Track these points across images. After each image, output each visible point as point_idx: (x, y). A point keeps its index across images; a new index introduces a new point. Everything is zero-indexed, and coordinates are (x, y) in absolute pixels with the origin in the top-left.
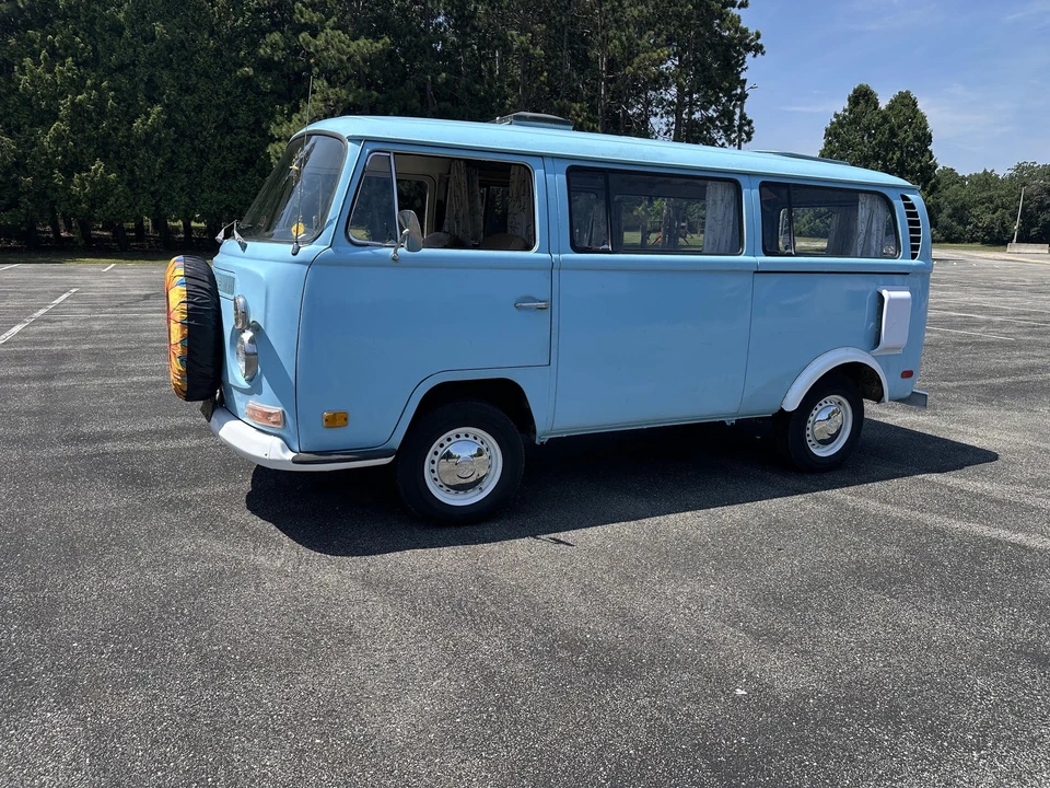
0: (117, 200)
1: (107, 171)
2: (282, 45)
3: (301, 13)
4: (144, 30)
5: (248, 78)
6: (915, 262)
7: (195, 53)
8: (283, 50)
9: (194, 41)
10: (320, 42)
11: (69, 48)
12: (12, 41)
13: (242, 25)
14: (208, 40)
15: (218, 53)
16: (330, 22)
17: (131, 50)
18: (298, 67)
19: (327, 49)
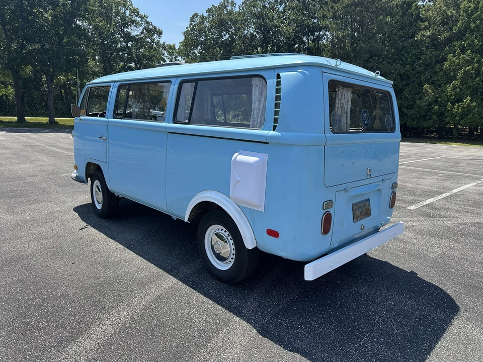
6: (275, 133)
11: (471, 46)
12: (447, 48)
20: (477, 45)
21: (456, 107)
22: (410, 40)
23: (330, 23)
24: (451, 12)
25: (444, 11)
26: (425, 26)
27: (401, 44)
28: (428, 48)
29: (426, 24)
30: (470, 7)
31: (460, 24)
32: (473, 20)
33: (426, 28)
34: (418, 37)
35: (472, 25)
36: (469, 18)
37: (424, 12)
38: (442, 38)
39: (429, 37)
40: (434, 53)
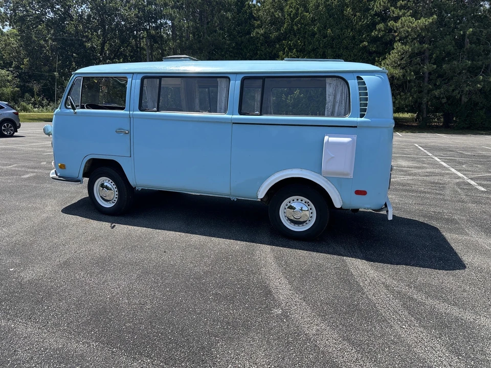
0: (302, 105)
1: (300, 93)
2: (383, 29)
3: (393, 12)
4: (324, 33)
5: (365, 47)
6: (363, 119)
7: (345, 39)
8: (383, 31)
9: (344, 34)
10: (399, 24)
11: (295, 45)
12: (278, 46)
13: (366, 22)
14: (350, 32)
15: (354, 37)
16: (409, 14)
17: (317, 42)
18: (389, 38)
19: (403, 27)
20: (300, 45)
21: (289, 98)
22: (248, 36)
23: (174, 12)
24: (278, 14)
25: (273, 13)
26: (258, 24)
27: (240, 39)
28: (262, 45)
29: (259, 22)
30: (292, 12)
31: (285, 25)
32: (295, 23)
33: (259, 27)
34: (253, 34)
35: (295, 28)
36: (292, 21)
37: (256, 12)
38: (273, 37)
39: (262, 35)
40: (268, 49)
